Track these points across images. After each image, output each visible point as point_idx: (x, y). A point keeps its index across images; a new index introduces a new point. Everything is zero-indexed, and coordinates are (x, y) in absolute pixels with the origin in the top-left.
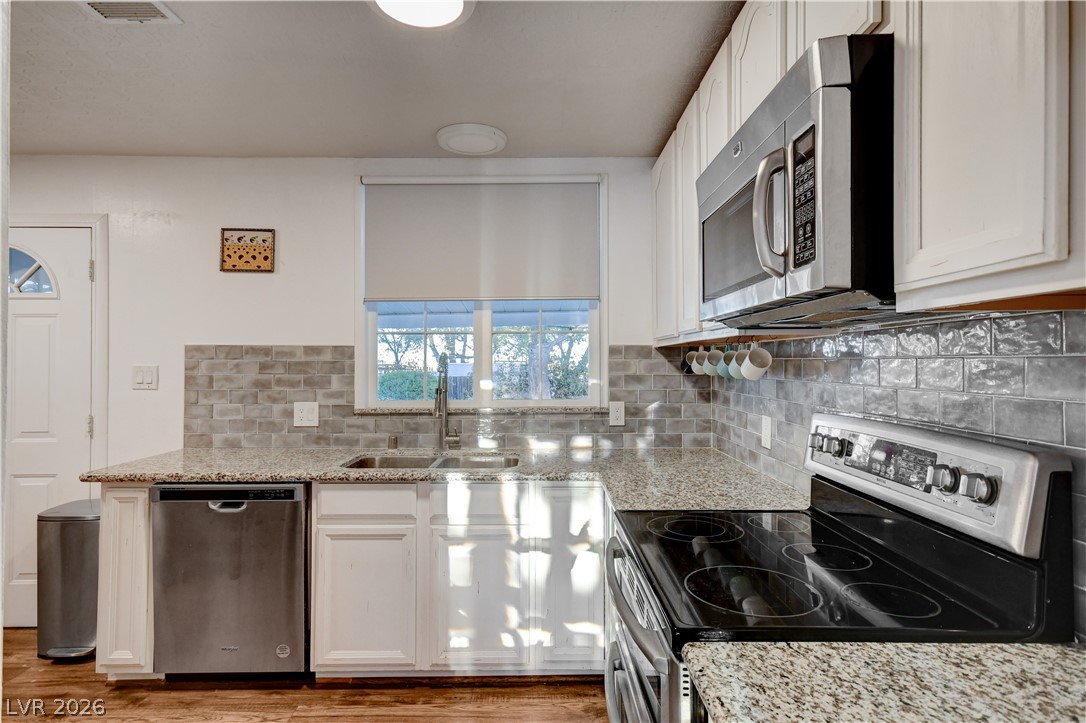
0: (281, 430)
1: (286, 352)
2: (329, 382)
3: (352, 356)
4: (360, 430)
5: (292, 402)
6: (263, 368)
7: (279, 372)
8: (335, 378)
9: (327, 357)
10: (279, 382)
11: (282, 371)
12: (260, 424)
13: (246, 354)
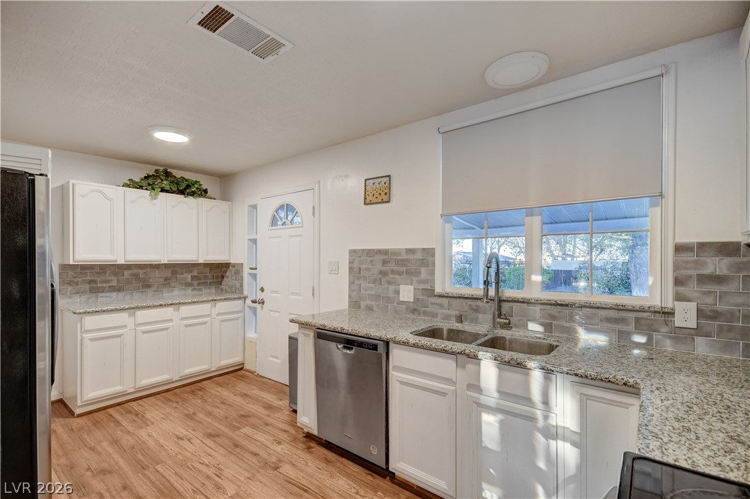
0: (393, 303)
1: (396, 252)
2: (420, 273)
3: (433, 255)
4: (439, 307)
5: (399, 285)
6: (385, 262)
7: (392, 266)
8: (423, 270)
9: (419, 256)
10: (393, 272)
11: (393, 265)
12: (383, 297)
13: (376, 253)
